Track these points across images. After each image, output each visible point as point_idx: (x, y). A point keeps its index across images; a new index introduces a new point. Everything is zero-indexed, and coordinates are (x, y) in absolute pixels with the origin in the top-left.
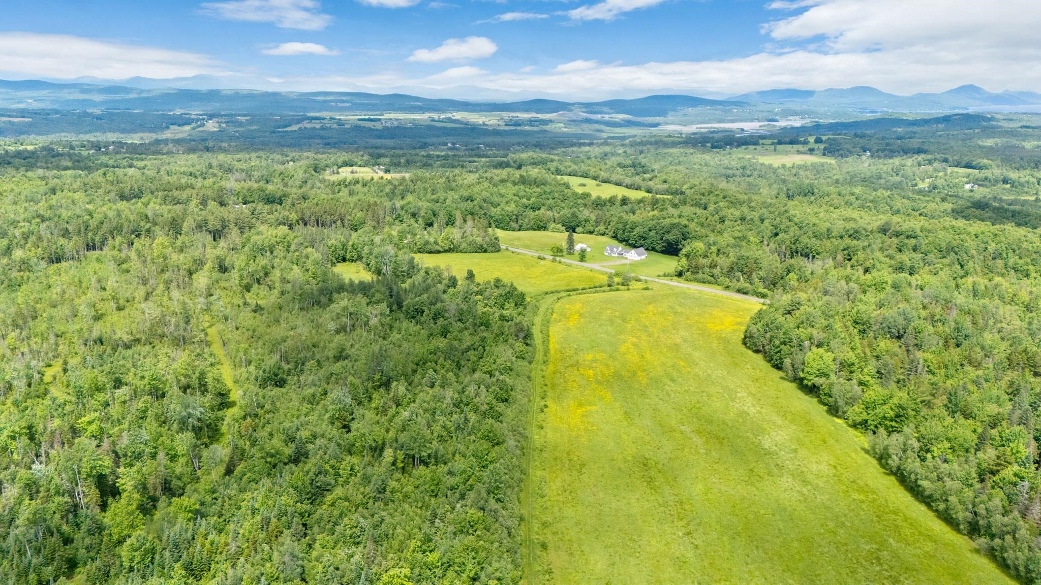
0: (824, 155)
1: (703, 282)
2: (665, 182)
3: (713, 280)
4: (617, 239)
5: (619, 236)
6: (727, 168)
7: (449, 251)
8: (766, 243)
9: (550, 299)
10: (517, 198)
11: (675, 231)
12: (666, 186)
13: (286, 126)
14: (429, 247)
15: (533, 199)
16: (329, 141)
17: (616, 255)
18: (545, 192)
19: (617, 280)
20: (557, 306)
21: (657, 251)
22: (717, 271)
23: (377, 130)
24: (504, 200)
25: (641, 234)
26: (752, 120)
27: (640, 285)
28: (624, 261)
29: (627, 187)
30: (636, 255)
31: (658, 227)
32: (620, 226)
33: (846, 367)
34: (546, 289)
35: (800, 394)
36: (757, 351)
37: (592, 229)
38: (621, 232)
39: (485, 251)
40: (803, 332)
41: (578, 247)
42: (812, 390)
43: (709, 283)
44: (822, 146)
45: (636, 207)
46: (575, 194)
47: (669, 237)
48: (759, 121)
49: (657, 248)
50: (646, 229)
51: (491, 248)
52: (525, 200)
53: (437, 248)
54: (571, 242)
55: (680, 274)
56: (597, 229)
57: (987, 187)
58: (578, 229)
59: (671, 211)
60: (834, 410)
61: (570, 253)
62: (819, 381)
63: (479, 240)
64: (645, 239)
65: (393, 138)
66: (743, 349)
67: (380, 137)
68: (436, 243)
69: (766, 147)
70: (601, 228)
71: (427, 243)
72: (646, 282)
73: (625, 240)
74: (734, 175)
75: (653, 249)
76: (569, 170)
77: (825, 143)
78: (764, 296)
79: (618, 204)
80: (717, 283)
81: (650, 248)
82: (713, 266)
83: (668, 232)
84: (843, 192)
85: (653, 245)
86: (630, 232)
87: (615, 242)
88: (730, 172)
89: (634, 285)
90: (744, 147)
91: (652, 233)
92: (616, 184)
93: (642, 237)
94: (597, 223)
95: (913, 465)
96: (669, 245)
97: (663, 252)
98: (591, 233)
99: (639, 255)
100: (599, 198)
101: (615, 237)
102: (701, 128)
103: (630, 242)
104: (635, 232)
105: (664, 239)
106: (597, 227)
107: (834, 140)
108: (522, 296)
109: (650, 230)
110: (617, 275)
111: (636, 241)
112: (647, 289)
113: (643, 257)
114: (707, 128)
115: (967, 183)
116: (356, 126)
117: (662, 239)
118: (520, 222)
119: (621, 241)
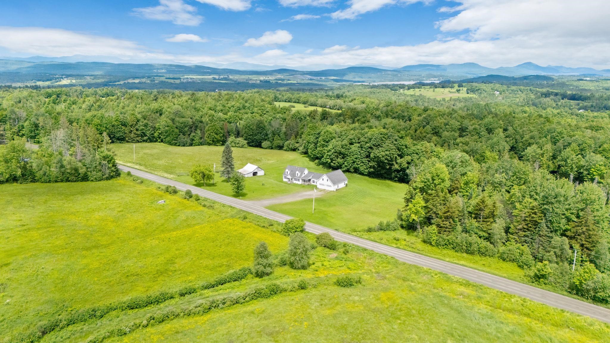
4: (309, 156)
5: (309, 151)
11: (388, 145)
17: (300, 182)
21: (362, 174)
25: (339, 149)
28: (309, 193)
29: (330, 108)
30: (329, 183)
31: (362, 139)
37: (281, 143)
38: (312, 145)
39: (85, 178)
47: (379, 153)
49: (361, 169)
50: (345, 142)
56: (287, 143)
64: (344, 156)
70: (291, 142)
73: (317, 158)
75: (356, 171)
81: (352, 170)
83: (378, 146)
85: (355, 165)
86: (323, 146)
90: (412, 90)
91: (355, 148)
93: (340, 153)
96: (379, 166)
97: (370, 175)
98: (280, 148)
99: (334, 183)
101: (306, 153)
103: (323, 160)
104: (330, 147)
105: (372, 155)
106: (287, 140)
109: (351, 144)
111: (332, 160)
113: (342, 185)
115: (579, 109)
117: (368, 156)
119: (312, 159)
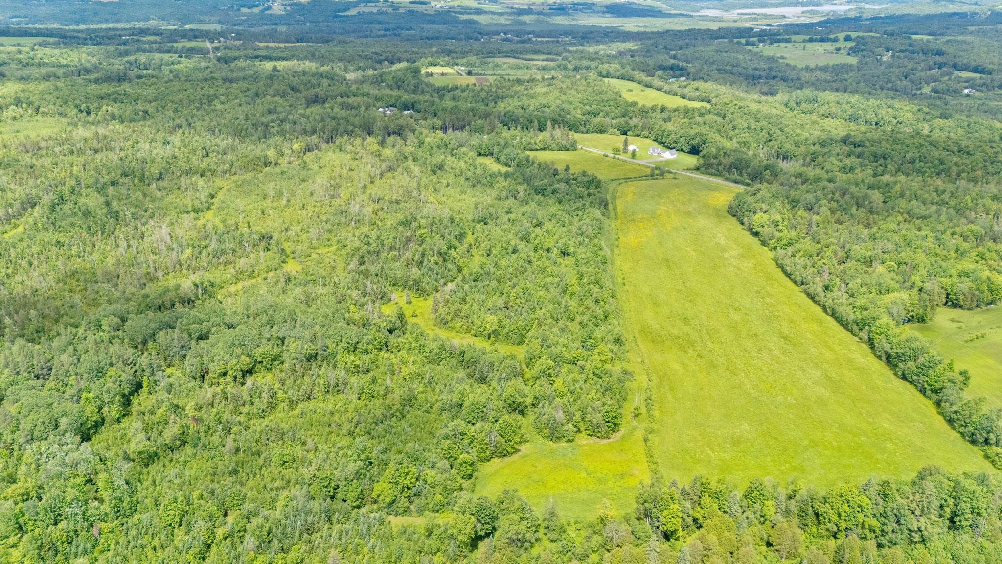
0: (849, 54)
1: (712, 174)
2: (697, 89)
3: (718, 174)
4: (657, 142)
5: (658, 139)
6: (756, 69)
7: (543, 149)
8: (761, 147)
9: (615, 184)
10: (582, 105)
11: (698, 138)
12: (697, 94)
13: (345, 10)
14: (531, 146)
15: (594, 106)
16: (387, 26)
17: (657, 154)
18: (603, 101)
19: (656, 172)
20: (619, 188)
21: (684, 152)
22: (721, 168)
23: (429, 15)
24: (572, 107)
25: (675, 139)
26: (796, 5)
27: (671, 176)
28: (661, 159)
29: (666, 92)
30: (670, 154)
31: (687, 134)
32: (660, 133)
33: (776, 223)
34: (612, 177)
35: (751, 236)
36: (734, 216)
37: (639, 133)
38: (660, 136)
39: (569, 150)
40: (758, 205)
41: (631, 148)
42: (756, 234)
43: (715, 175)
44: (850, 44)
45: (672, 115)
46: (626, 102)
47: (693, 142)
48: (803, 6)
49: (684, 149)
50: (678, 135)
51: (571, 147)
52: (587, 107)
53: (537, 147)
54: (626, 144)
55: (698, 169)
56: (643, 133)
57: (982, 91)
58: (629, 133)
59: (698, 119)
60: (764, 243)
61: (625, 152)
62: (759, 229)
63: (564, 142)
64: (677, 143)
65: (445, 24)
66: (727, 214)
67: (433, 23)
68: (535, 143)
69: (797, 45)
70: (646, 133)
71: (530, 144)
72: (675, 174)
73: (662, 143)
74: (760, 77)
75: (682, 150)
76: (618, 74)
77: (854, 40)
78: (748, 185)
79: (659, 111)
80: (719, 175)
81: (680, 150)
82: (720, 164)
83: (694, 138)
84: (841, 101)
85: (682, 148)
86: (667, 136)
87: (655, 144)
88: (757, 73)
89: (667, 176)
90: (776, 44)
91: (682, 139)
92: (657, 89)
93: (675, 141)
94: (643, 128)
95: (787, 262)
96: (693, 148)
97: (689, 152)
98: (638, 136)
99: (672, 154)
100: (644, 106)
101: (656, 140)
102: (742, 14)
103: (666, 145)
104: (670, 138)
105: (690, 143)
106: (643, 131)
107: (863, 38)
108: (600, 181)
109: (681, 137)
110: (656, 169)
111: (671, 145)
112: (675, 178)
113: (675, 156)
114: (749, 14)
115: (966, 88)
116: (410, 11)
117: (688, 144)
118: (587, 126)
119: (660, 144)
